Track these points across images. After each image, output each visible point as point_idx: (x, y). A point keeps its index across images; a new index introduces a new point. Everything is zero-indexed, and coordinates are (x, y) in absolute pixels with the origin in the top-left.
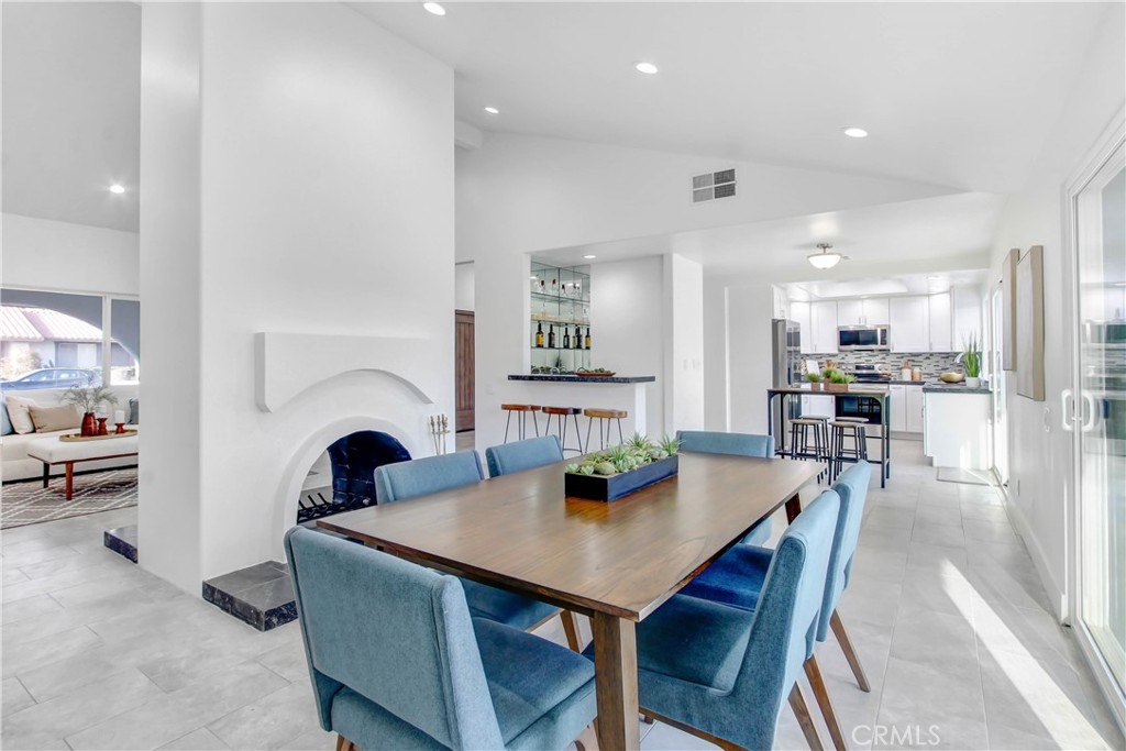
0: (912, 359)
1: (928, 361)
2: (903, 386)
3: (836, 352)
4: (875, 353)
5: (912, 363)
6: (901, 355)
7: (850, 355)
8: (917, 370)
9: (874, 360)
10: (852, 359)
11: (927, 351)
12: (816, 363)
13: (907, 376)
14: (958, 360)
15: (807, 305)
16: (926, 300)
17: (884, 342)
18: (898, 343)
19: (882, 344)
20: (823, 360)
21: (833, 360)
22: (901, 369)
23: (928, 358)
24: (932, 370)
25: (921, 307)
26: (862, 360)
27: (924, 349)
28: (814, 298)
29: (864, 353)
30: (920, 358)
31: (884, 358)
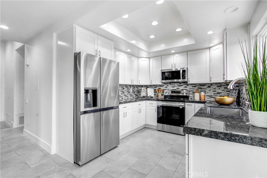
0: (201, 87)
1: (209, 89)
2: (193, 104)
3: (161, 84)
4: (182, 84)
5: (200, 90)
6: (194, 85)
7: (169, 85)
8: (203, 94)
9: (181, 88)
10: (170, 88)
11: (208, 82)
12: (153, 90)
13: (197, 98)
14: (231, 87)
15: (147, 60)
16: (207, 51)
17: (184, 78)
18: (192, 78)
19: (183, 79)
20: (157, 88)
21: (162, 88)
22: (194, 93)
23: (209, 87)
24: (211, 93)
25: (205, 56)
26: (175, 88)
27: (207, 81)
28: (151, 55)
29: (176, 85)
30: (205, 87)
31: (186, 87)
